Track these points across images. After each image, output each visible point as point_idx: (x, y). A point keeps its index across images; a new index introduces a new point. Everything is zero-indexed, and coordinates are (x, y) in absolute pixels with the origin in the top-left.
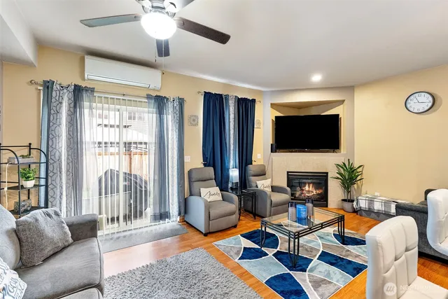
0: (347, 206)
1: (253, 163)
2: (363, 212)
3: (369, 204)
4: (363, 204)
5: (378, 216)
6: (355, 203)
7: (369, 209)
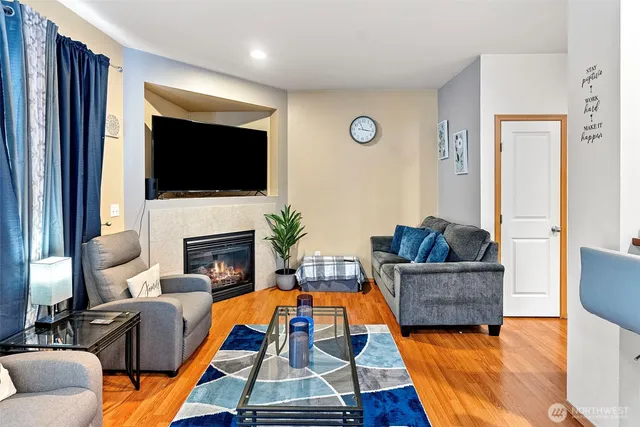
0: (286, 281)
1: (104, 231)
2: (309, 285)
3: (318, 270)
4: (310, 273)
5: (329, 286)
6: (298, 274)
7: (319, 278)
